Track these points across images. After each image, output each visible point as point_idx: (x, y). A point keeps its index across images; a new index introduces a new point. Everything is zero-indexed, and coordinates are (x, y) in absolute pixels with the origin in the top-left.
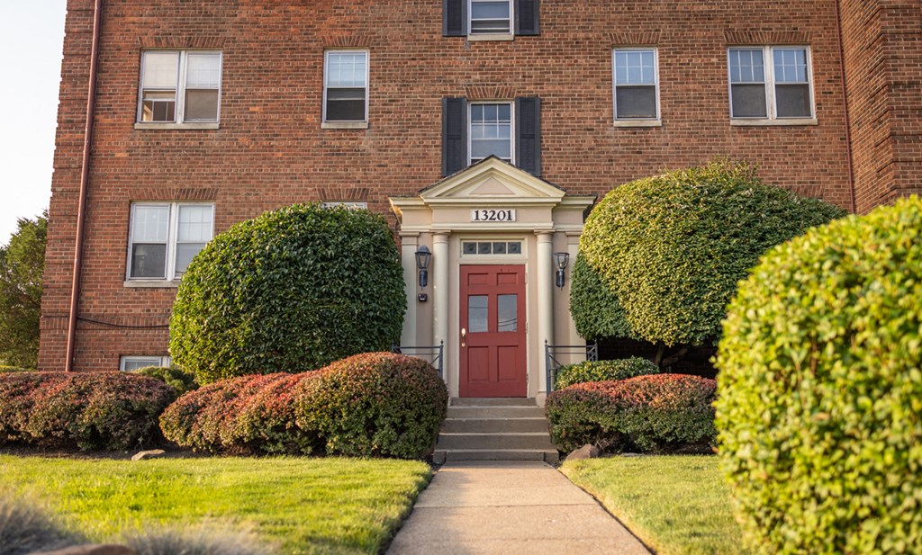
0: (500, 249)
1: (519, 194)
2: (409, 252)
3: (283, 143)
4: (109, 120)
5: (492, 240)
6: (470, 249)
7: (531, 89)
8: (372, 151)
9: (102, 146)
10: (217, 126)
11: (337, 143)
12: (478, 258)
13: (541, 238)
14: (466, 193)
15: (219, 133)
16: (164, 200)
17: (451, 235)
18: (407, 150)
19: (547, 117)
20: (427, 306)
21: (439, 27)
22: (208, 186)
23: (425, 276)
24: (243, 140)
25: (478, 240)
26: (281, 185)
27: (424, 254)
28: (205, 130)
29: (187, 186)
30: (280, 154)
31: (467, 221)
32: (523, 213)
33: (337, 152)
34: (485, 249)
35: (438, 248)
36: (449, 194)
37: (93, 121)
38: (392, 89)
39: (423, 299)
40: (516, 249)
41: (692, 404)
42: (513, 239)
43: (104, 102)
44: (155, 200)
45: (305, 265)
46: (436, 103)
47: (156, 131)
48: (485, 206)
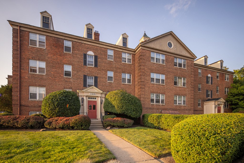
0: (93, 98)
1: (96, 91)
2: (80, 98)
3: (57, 79)
4: (24, 71)
5: (92, 97)
6: (89, 98)
7: (96, 75)
8: (72, 82)
9: (22, 76)
10: (45, 75)
11: (67, 80)
12: (90, 100)
13: (99, 97)
14: (89, 90)
15: (46, 76)
16: (36, 86)
17: (86, 96)
18: (78, 82)
19: (99, 79)
20: (83, 106)
21: (83, 64)
22: (44, 85)
23: (83, 102)
24: (50, 78)
25: (90, 97)
26: (57, 86)
27: (83, 99)
28: (43, 75)
29: (40, 84)
30: (57, 81)
31: (89, 94)
32: (97, 94)
33: (67, 81)
34: (91, 98)
35: (85, 98)
36: (86, 90)
37: (20, 71)
38: (76, 72)
39: (82, 105)
40: (95, 99)
41: (123, 122)
42: (95, 97)
43: (22, 68)
44: (34, 86)
45: (66, 100)
46: (82, 75)
47: (33, 74)
48: (92, 92)
